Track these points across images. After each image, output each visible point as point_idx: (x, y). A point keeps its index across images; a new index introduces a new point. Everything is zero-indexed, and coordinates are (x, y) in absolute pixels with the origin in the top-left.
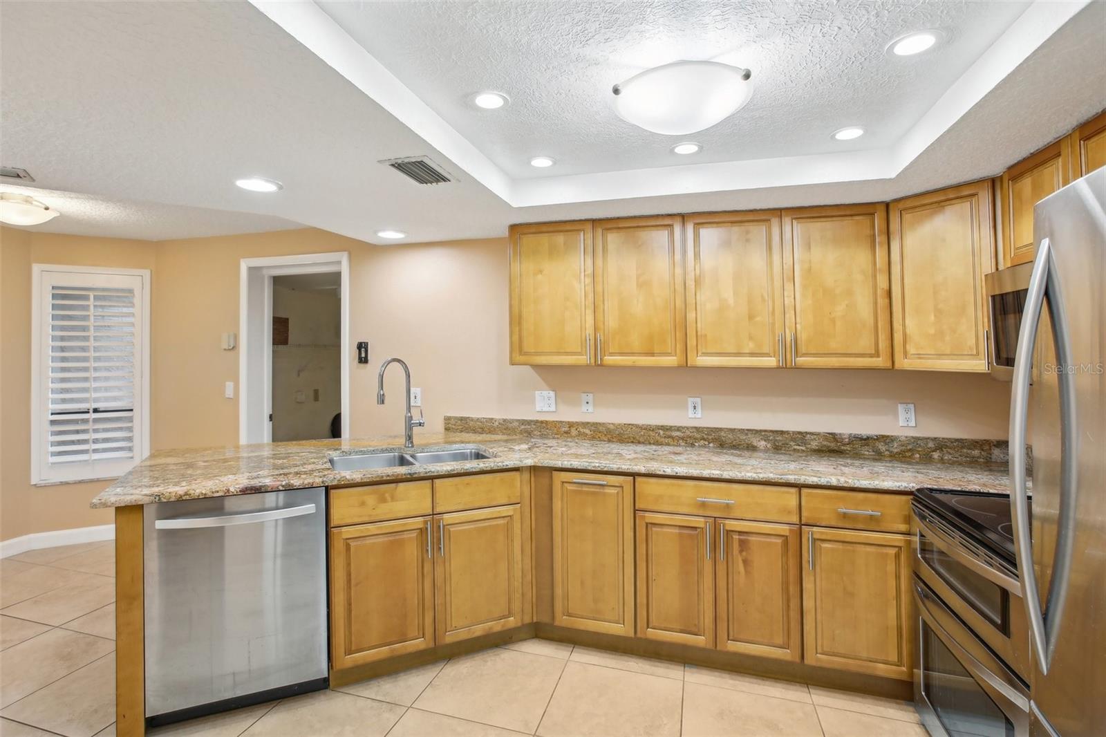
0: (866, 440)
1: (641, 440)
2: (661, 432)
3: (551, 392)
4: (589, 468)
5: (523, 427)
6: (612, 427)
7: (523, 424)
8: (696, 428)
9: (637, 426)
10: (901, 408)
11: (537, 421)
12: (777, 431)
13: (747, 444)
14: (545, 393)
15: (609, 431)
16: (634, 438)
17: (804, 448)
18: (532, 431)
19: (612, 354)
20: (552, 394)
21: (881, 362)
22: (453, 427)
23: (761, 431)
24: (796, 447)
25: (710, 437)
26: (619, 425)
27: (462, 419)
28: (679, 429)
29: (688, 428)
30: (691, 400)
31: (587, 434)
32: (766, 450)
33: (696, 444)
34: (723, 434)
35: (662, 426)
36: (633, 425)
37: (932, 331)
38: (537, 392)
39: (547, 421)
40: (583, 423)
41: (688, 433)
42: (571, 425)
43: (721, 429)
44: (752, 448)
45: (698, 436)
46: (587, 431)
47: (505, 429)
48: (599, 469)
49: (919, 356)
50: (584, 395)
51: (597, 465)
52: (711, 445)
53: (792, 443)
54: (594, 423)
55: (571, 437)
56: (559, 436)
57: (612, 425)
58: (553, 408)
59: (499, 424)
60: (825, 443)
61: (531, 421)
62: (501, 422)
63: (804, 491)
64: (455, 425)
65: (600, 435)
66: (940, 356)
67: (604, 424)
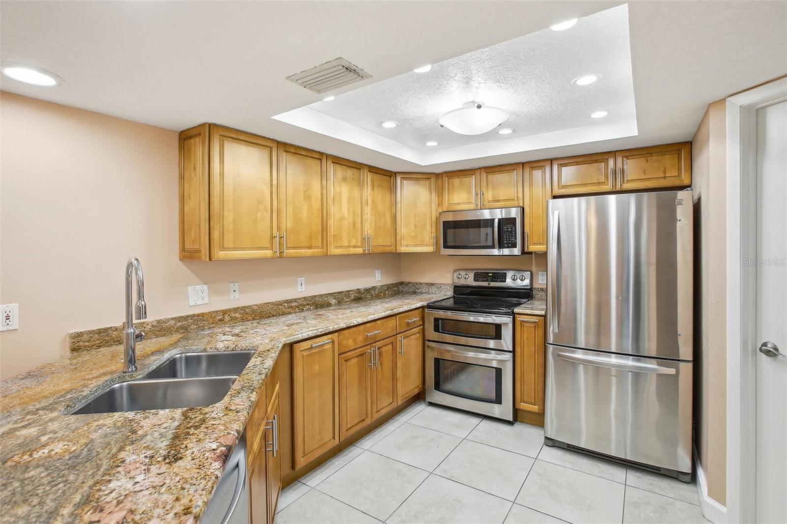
0: (368, 290)
1: (275, 313)
2: (286, 305)
3: (203, 286)
4: (318, 334)
5: (179, 324)
6: (255, 308)
7: (179, 321)
8: (304, 298)
9: (272, 304)
10: (376, 271)
11: (194, 315)
12: (339, 292)
13: (328, 303)
14: (198, 287)
15: (253, 311)
16: (270, 313)
17: (348, 300)
18: (189, 326)
20: (205, 287)
21: (393, 249)
22: (87, 344)
23: (333, 293)
24: (346, 300)
25: (311, 303)
26: (261, 305)
27: (99, 332)
28: (295, 300)
29: (300, 299)
30: (299, 279)
31: (237, 318)
32: (335, 305)
33: (304, 309)
34: (317, 299)
35: (287, 300)
36: (269, 303)
37: (413, 234)
38: (189, 288)
39: (203, 314)
40: (234, 309)
41: (300, 302)
42: (224, 312)
43: (316, 296)
44: (329, 305)
45: (305, 303)
46: (238, 315)
47: (159, 331)
48: (324, 333)
49: (407, 246)
50: (231, 285)
51: (322, 330)
52: (312, 308)
53: (345, 298)
54: (242, 307)
55: (225, 323)
56: (214, 325)
57: (255, 306)
58: (206, 301)
59: (152, 326)
60: (356, 295)
61: (188, 316)
62: (155, 323)
63: (398, 317)
64: (89, 341)
65: (247, 316)
66: (416, 245)
67: (250, 306)
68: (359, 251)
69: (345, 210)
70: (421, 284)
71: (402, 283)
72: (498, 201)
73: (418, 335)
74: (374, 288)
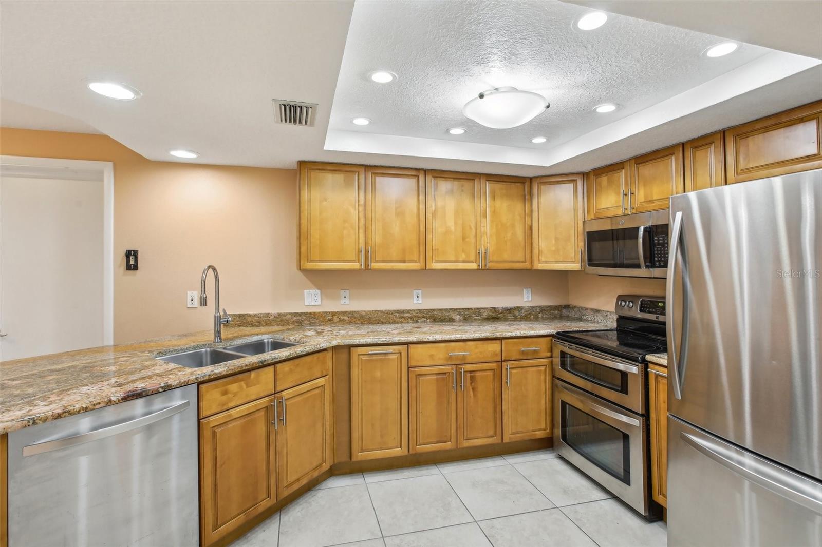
0: (509, 310)
1: (384, 321)
2: (397, 315)
3: (317, 290)
4: (379, 342)
5: (295, 318)
6: (364, 313)
7: (295, 316)
8: (419, 310)
9: (382, 312)
10: (525, 290)
11: (307, 313)
12: (466, 309)
13: (450, 318)
14: (313, 291)
15: (362, 317)
16: (379, 320)
17: (479, 318)
18: (303, 321)
19: (377, 262)
20: (318, 292)
21: (527, 265)
23: (457, 309)
24: (476, 317)
25: (428, 316)
26: (369, 311)
27: (240, 316)
28: (408, 311)
29: (414, 310)
30: (415, 292)
31: (345, 320)
32: (460, 321)
33: (420, 321)
34: (435, 313)
35: (398, 310)
36: (378, 311)
37: (553, 249)
38: (305, 291)
39: (314, 313)
40: (342, 312)
41: (414, 314)
42: (333, 314)
43: (434, 310)
44: (451, 320)
45: (421, 315)
46: (346, 318)
47: (280, 321)
48: (386, 342)
49: (546, 262)
50: (342, 292)
51: (384, 339)
52: (428, 320)
53: (474, 315)
54: (351, 312)
55: (334, 323)
56: (324, 323)
57: (363, 312)
58: (319, 302)
59: (275, 317)
60: (490, 314)
61: (302, 313)
62: (277, 315)
63: (504, 341)
65: (355, 320)
66: (557, 262)
67: (358, 311)
68: (474, 266)
69: (451, 223)
70: (586, 309)
71: (567, 307)
72: (652, 201)
73: (543, 368)
74: (518, 309)
